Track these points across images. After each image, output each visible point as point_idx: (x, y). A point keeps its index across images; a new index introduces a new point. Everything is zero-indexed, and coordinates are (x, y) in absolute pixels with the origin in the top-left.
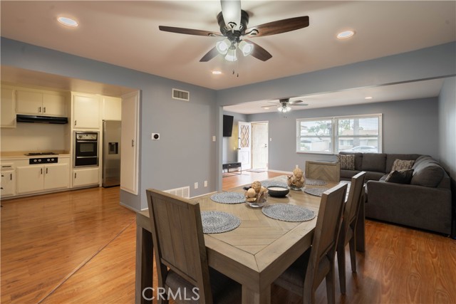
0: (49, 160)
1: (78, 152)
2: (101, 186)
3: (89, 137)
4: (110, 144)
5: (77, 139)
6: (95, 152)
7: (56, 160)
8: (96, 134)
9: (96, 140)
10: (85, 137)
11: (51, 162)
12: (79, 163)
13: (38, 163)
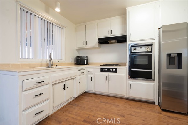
0: (111, 70)
1: (132, 65)
2: (157, 103)
3: (143, 49)
4: (169, 55)
5: (131, 52)
6: (150, 66)
7: (116, 71)
8: (151, 45)
9: (151, 52)
10: (139, 49)
11: (113, 72)
12: (133, 75)
13: (105, 71)
